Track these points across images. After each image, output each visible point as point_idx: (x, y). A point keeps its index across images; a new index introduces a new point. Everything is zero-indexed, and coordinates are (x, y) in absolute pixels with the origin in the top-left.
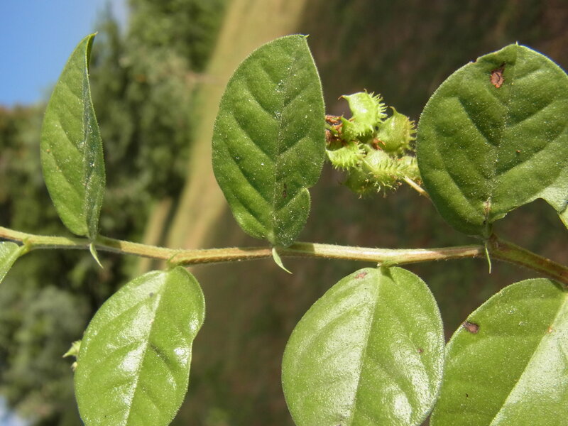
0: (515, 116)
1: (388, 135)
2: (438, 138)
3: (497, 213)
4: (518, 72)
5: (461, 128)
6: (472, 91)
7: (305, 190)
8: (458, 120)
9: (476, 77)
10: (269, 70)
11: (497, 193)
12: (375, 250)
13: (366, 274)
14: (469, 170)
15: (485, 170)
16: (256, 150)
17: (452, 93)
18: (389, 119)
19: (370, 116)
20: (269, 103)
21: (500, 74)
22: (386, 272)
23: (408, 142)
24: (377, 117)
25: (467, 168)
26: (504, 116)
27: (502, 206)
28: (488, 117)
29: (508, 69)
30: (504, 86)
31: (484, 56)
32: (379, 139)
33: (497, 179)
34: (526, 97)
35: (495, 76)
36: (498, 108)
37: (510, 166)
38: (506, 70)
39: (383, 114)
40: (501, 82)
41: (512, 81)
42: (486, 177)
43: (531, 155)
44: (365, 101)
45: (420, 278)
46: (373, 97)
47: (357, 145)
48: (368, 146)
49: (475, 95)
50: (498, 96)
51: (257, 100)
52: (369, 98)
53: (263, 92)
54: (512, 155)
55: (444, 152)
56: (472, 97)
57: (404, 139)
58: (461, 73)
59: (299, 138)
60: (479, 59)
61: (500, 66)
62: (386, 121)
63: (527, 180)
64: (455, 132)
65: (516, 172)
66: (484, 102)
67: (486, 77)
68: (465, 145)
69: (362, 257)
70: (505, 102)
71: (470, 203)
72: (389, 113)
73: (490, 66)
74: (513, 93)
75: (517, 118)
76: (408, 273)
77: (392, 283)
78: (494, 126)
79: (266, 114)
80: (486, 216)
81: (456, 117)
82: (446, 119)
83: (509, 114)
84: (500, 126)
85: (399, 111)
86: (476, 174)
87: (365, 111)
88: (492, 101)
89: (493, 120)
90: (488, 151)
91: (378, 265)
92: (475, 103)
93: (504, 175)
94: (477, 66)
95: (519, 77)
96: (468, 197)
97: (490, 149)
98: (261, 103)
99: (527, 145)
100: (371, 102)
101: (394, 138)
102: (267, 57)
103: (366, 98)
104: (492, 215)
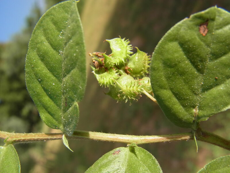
0: (214, 55)
1: (134, 64)
2: (164, 69)
3: (202, 117)
4: (217, 25)
5: (179, 62)
6: (187, 37)
7: (76, 104)
8: (177, 57)
9: (190, 28)
10: (55, 23)
11: (202, 104)
12: (126, 135)
13: (120, 151)
14: (185, 90)
15: (195, 89)
16: (50, 75)
17: (174, 38)
18: (134, 54)
19: (123, 53)
20: (56, 45)
21: (205, 26)
22: (132, 150)
23: (146, 68)
24: (127, 53)
25: (184, 88)
26: (208, 55)
27: (205, 113)
28: (198, 56)
29: (210, 24)
30: (208, 35)
31: (195, 14)
32: (129, 67)
33: (202, 95)
34: (222, 42)
35: (202, 28)
36: (204, 49)
37: (211, 87)
38: (209, 24)
39: (130, 52)
40: (206, 32)
41: (213, 32)
42: (195, 94)
43: (225, 81)
44: (120, 43)
45: (153, 156)
46: (125, 41)
47: (114, 71)
48: (121, 71)
49: (189, 41)
50: (204, 41)
51: (49, 43)
52: (121, 41)
53: (52, 38)
54: (212, 80)
55: (168, 78)
56: (187, 42)
57: (144, 67)
58: (179, 25)
59: (72, 69)
60: (192, 16)
61: (205, 22)
62: (133, 56)
63: (222, 97)
64: (176, 65)
65: (214, 91)
66: (195, 45)
67: (196, 28)
68: (182, 73)
69: (117, 141)
70: (208, 45)
71: (185, 110)
72: (135, 51)
73: (199, 21)
74: (213, 39)
75: (216, 56)
76: (146, 152)
77: (136, 158)
78: (201, 61)
79: (54, 52)
80: (195, 118)
81: (176, 55)
82: (170, 56)
83: (211, 53)
84: (205, 61)
85: (141, 50)
86: (189, 92)
87: (119, 50)
88: (200, 45)
89: (201, 57)
90: (197, 77)
91: (128, 145)
92: (189, 46)
93: (207, 93)
94: (191, 21)
95: (217, 29)
96: (184, 106)
97: (198, 76)
98: (51, 45)
99: (222, 74)
100: (123, 44)
101: (137, 66)
102: (54, 15)
103: (120, 42)
104: (198, 117)
